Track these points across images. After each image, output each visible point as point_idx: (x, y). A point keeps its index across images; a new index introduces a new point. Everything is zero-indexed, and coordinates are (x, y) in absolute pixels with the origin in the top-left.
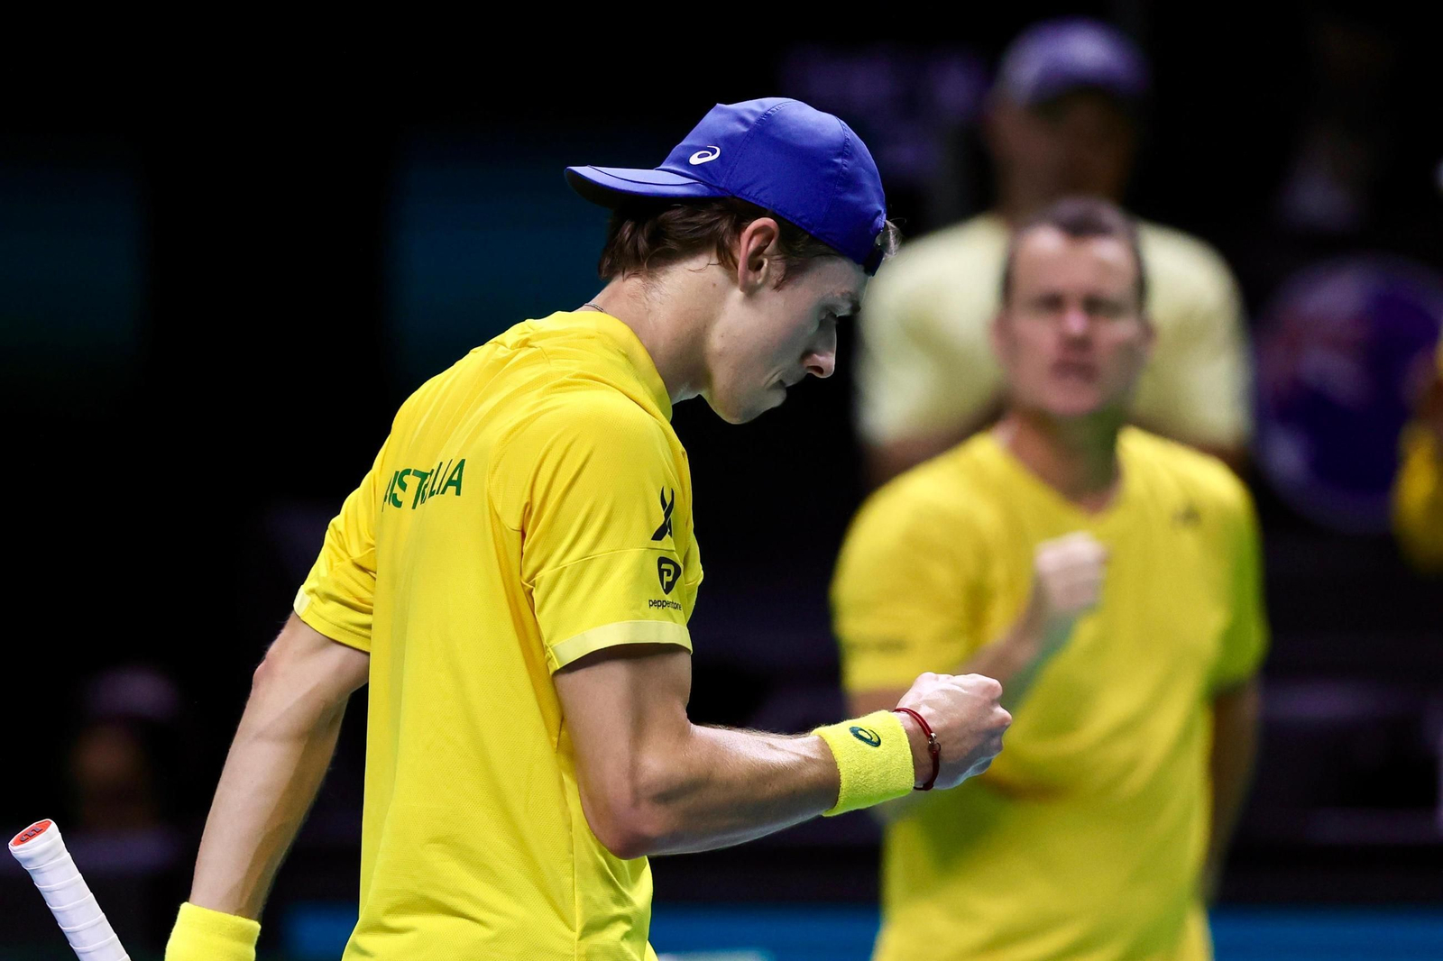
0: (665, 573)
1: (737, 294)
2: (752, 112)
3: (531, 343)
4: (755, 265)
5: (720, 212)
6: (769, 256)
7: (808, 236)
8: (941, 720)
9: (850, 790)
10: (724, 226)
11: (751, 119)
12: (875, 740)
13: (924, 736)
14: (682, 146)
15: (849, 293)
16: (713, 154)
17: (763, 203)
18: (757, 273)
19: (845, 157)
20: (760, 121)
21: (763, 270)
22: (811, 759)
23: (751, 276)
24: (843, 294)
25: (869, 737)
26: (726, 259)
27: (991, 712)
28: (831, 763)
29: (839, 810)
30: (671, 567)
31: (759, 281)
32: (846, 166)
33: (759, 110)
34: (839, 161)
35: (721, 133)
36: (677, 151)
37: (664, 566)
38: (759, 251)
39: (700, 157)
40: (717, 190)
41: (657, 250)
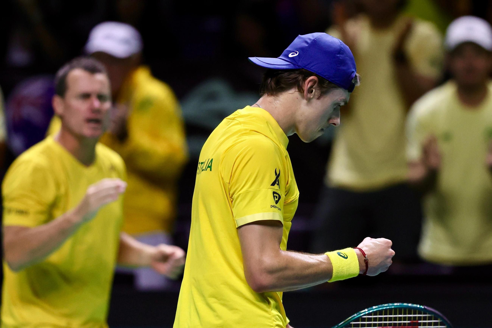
0: (275, 197)
1: (305, 101)
2: (310, 39)
3: (236, 119)
4: (310, 91)
5: (298, 74)
6: (315, 89)
7: (328, 82)
8: (370, 252)
9: (336, 273)
10: (300, 78)
11: (309, 41)
12: (346, 256)
13: (363, 256)
14: (286, 50)
15: (343, 99)
16: (296, 54)
17: (313, 71)
18: (311, 94)
19: (341, 54)
20: (312, 42)
21: (313, 93)
22: (323, 262)
23: (309, 95)
24: (341, 100)
25: (343, 256)
26: (301, 90)
27: (388, 251)
28: (330, 263)
29: (332, 280)
30: (277, 196)
31: (312, 97)
32: (341, 57)
33: (312, 38)
34: (338, 55)
35: (299, 46)
36: (285, 52)
37: (275, 195)
38: (311, 87)
39: (292, 55)
40: (297, 67)
41: (278, 87)
